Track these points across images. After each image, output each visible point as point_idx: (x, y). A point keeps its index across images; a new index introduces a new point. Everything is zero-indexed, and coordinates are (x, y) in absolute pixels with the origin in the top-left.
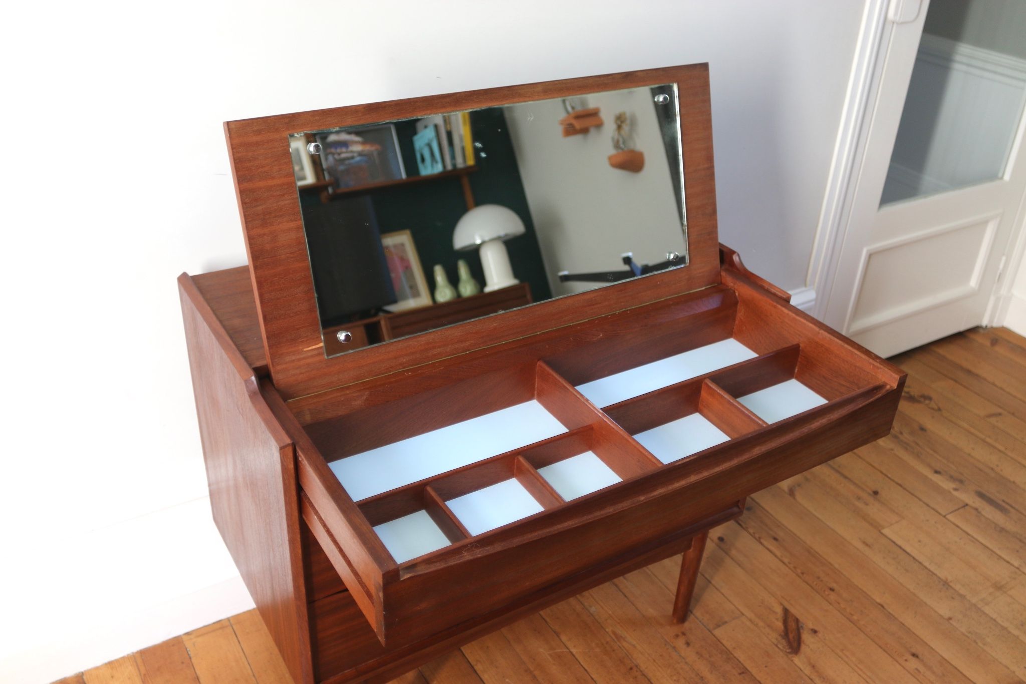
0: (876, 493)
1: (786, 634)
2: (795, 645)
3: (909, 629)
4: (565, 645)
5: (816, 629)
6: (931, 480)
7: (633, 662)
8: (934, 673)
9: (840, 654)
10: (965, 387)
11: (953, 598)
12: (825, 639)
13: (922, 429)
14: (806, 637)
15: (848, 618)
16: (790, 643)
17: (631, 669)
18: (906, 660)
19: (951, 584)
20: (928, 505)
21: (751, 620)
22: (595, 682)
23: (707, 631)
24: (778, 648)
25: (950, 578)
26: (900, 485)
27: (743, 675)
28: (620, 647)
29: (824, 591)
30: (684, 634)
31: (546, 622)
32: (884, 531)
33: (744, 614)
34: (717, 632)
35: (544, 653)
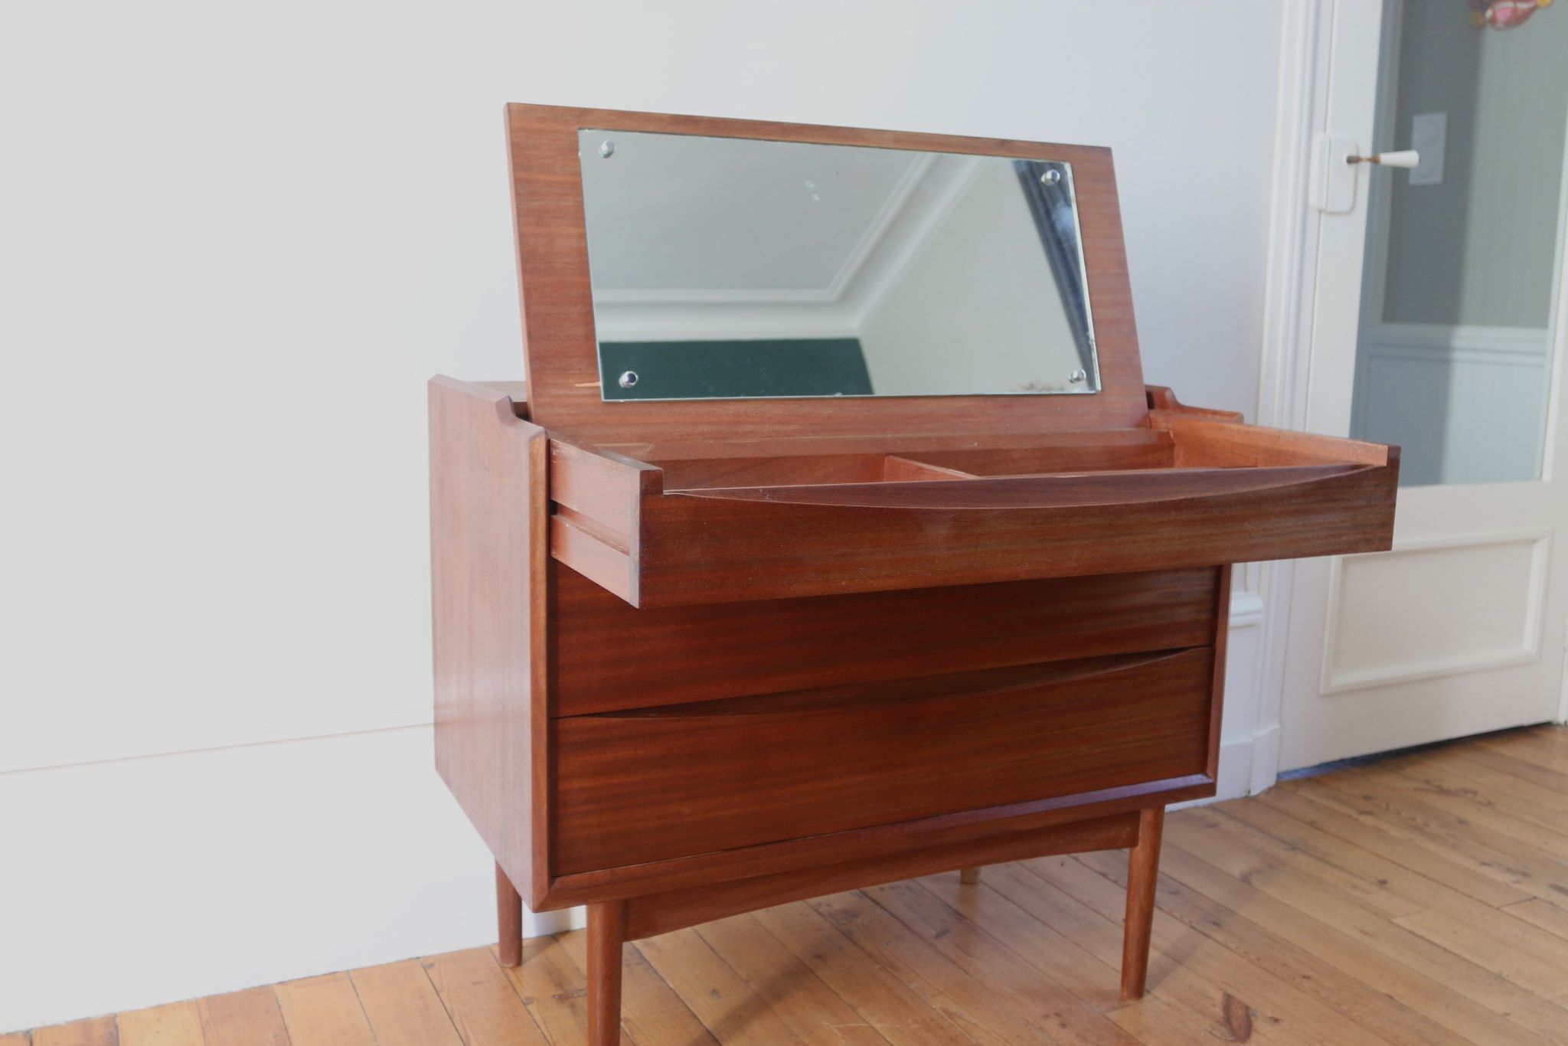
0: (1383, 883)
1: (1227, 1021)
2: (1242, 1033)
3: (1437, 1023)
5: (1278, 1017)
6: (1476, 873)
10: (1532, 782)
11: (1511, 993)
12: (1292, 1029)
13: (1462, 822)
14: (1258, 1024)
15: (1333, 1009)
16: (1233, 1031)
19: (1508, 979)
20: (1469, 896)
21: (1169, 1005)
24: (1213, 1035)
26: (1424, 876)
28: (953, 1025)
29: (1294, 979)
30: (1057, 1015)
31: (837, 994)
32: (1395, 921)
33: (1158, 1000)
34: (1114, 1015)
35: (827, 1025)
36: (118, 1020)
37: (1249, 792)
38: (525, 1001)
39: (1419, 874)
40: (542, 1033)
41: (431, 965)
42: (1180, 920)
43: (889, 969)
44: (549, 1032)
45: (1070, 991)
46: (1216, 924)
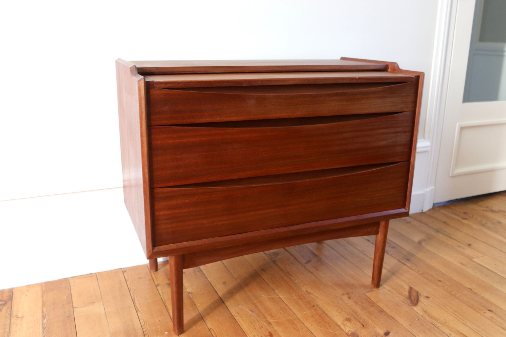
0: (470, 245)
1: (410, 297)
2: (415, 302)
3: (488, 300)
4: (277, 294)
5: (429, 296)
7: (315, 303)
8: (502, 319)
9: (443, 307)
12: (434, 301)
13: (499, 222)
14: (421, 299)
15: (449, 293)
16: (412, 301)
17: (314, 306)
18: (485, 313)
20: (501, 251)
21: (389, 291)
22: (291, 310)
23: (362, 294)
24: (405, 303)
26: (485, 243)
27: (381, 313)
28: (309, 297)
29: (435, 281)
30: (348, 294)
31: (268, 284)
32: (474, 260)
33: (385, 288)
34: (368, 294)
35: (264, 296)
36: (13, 290)
37: (423, 210)
38: (156, 285)
39: (483, 242)
40: (161, 297)
41: (125, 271)
42: (395, 258)
43: (288, 275)
44: (164, 297)
45: (353, 285)
46: (408, 260)
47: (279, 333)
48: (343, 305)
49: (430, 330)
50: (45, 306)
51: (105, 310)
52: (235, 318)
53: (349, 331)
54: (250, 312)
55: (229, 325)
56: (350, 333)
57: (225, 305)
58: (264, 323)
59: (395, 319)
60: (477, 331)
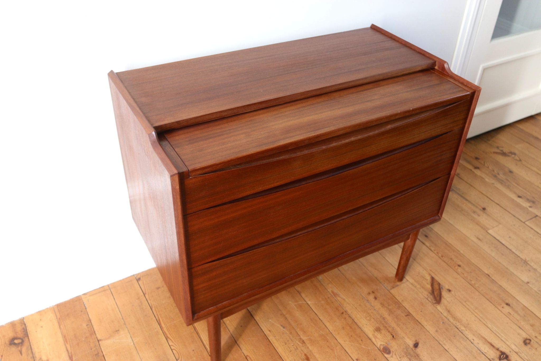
0: (484, 209)
1: (433, 292)
2: (438, 298)
3: (504, 289)
4: (304, 299)
5: (450, 289)
6: (516, 201)
7: (344, 309)
8: (519, 315)
9: (464, 304)
10: (535, 147)
11: (529, 271)
12: (455, 295)
13: (511, 172)
14: (444, 294)
15: (469, 283)
16: (435, 298)
17: (343, 313)
18: (503, 307)
19: (528, 262)
20: (514, 216)
22: (321, 321)
23: (387, 291)
24: (428, 300)
25: (527, 259)
26: (498, 205)
27: (408, 316)
28: (336, 300)
29: (455, 267)
30: (373, 292)
32: (489, 231)
33: (408, 280)
34: (393, 291)
35: (292, 304)
36: (25, 320)
39: (496, 204)
41: (139, 279)
45: (376, 278)
46: (426, 236)
47: (315, 354)
48: (370, 310)
49: (455, 336)
50: (67, 342)
51: (132, 340)
52: (268, 338)
53: (381, 345)
54: (282, 328)
55: (264, 348)
56: (382, 347)
57: (255, 320)
58: (297, 342)
59: (421, 324)
60: (497, 334)
